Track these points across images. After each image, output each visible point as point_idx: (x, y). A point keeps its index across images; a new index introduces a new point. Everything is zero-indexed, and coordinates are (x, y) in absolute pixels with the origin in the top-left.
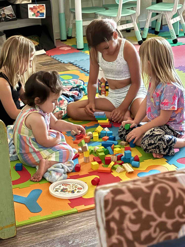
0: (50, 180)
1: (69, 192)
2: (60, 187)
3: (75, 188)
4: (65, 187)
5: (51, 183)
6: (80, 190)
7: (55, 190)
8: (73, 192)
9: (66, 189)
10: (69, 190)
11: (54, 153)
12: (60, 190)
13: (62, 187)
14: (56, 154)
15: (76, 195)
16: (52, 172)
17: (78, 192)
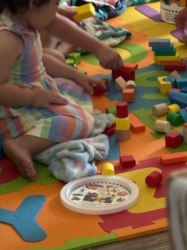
0: (62, 177)
1: (100, 200)
2: (82, 191)
3: (112, 193)
4: (92, 191)
5: (64, 183)
6: (122, 197)
7: (72, 197)
8: (108, 200)
9: (95, 195)
10: (100, 196)
11: (42, 120)
12: (82, 198)
13: (87, 191)
14: (45, 122)
15: (115, 206)
16: (65, 160)
17: (118, 200)
